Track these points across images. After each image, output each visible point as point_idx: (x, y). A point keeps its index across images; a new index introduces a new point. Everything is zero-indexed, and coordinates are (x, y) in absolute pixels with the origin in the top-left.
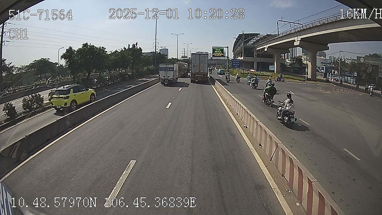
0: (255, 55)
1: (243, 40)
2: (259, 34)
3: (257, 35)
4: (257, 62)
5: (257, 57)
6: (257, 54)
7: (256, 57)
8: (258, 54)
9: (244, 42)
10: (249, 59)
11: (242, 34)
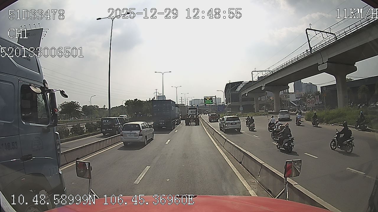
1: (230, 88)
2: (243, 82)
3: (241, 82)
5: (242, 101)
8: (242, 98)
9: (231, 90)
10: (236, 104)
11: (229, 83)
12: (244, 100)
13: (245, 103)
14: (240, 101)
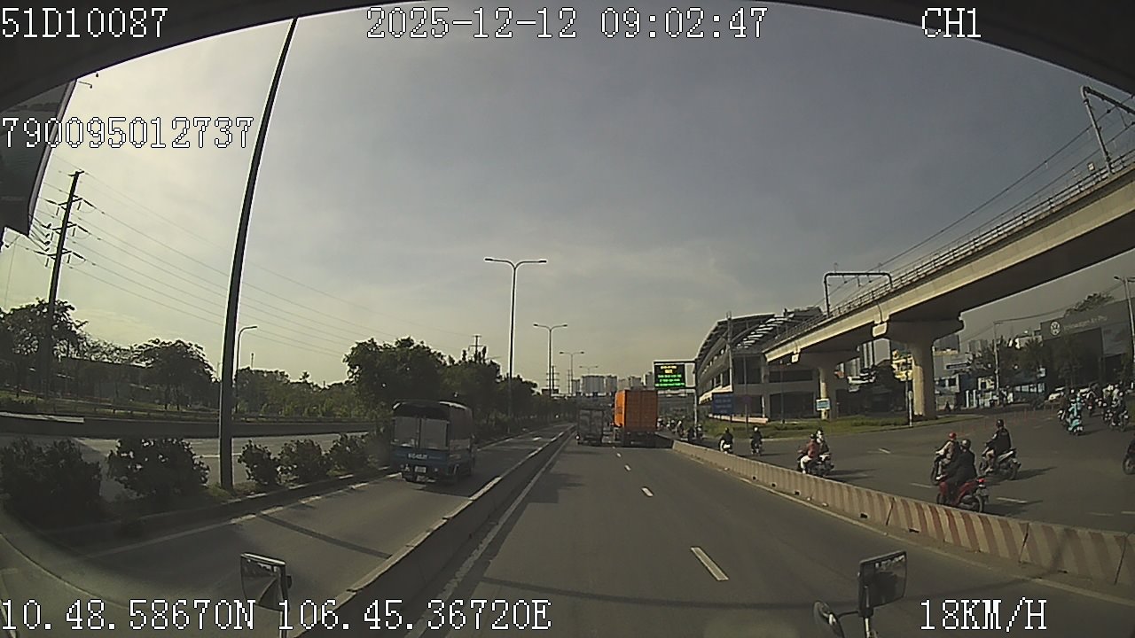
0: (763, 376)
4: (771, 396)
6: (768, 374)
7: (767, 380)
8: (771, 373)
12: (774, 377)
13: (777, 388)
14: (763, 381)
